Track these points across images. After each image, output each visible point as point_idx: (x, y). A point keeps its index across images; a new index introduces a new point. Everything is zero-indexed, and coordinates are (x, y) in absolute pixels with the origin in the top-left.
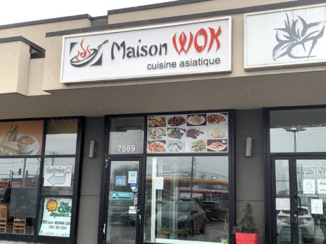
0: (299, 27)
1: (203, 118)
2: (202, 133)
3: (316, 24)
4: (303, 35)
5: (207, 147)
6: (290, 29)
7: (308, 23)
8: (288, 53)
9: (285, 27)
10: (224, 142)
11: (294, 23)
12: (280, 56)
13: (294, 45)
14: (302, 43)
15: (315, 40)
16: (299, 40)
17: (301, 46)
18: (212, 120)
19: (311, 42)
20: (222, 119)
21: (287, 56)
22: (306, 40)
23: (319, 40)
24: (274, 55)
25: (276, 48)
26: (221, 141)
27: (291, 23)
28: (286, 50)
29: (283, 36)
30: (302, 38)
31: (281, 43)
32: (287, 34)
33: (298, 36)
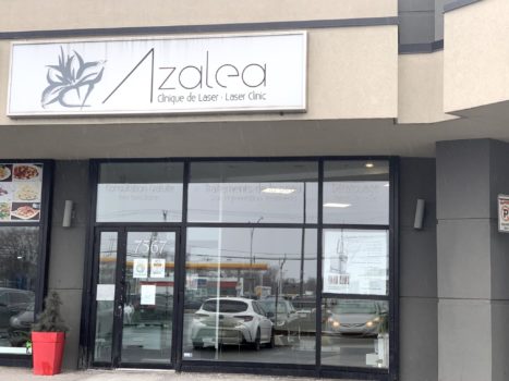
0: (75, 66)
1: (7, 170)
2: (6, 193)
3: (95, 64)
4: (78, 77)
5: (12, 214)
6: (64, 67)
7: (85, 61)
8: (60, 99)
9: (58, 64)
10: (35, 206)
11: (70, 60)
12: (51, 102)
13: (67, 89)
14: (77, 87)
15: (91, 84)
16: (74, 84)
17: (75, 90)
18: (20, 174)
19: (87, 86)
20: (34, 173)
21: (57, 103)
22: (81, 83)
23: (96, 85)
24: (43, 100)
25: (47, 91)
26: (30, 205)
27: (66, 60)
28: (57, 95)
29: (55, 75)
30: (77, 81)
31: (53, 85)
32: (61, 75)
33: (73, 78)
